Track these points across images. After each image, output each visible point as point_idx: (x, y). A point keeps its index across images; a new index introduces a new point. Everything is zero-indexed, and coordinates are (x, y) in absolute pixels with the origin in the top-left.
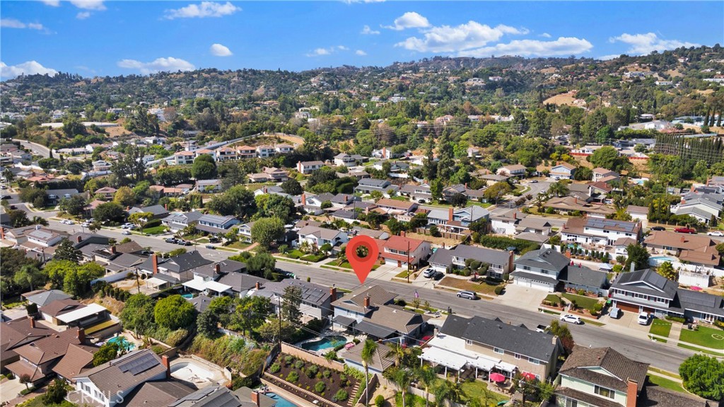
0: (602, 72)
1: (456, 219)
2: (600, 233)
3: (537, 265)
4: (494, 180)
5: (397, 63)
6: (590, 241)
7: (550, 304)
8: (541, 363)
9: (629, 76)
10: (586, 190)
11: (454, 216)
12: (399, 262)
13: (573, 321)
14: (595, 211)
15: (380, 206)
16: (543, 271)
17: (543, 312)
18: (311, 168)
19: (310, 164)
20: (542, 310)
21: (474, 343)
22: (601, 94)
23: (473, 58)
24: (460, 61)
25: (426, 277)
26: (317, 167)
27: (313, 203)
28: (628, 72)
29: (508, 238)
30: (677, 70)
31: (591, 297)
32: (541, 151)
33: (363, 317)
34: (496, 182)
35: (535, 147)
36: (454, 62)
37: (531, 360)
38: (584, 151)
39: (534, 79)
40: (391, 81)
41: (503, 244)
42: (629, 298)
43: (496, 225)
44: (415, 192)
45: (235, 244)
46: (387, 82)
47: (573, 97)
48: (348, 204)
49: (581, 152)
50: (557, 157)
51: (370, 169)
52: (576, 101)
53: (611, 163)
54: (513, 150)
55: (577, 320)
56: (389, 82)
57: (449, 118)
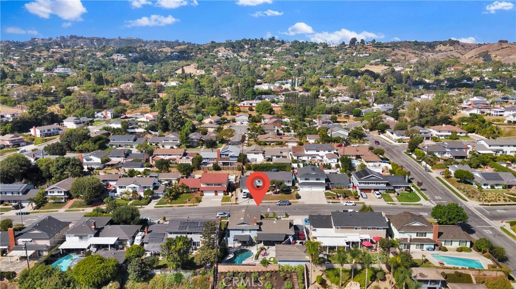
0: (205, 52)
1: (222, 156)
2: (314, 152)
3: (313, 176)
4: (212, 128)
5: (35, 39)
6: (310, 158)
7: (330, 198)
8: (384, 229)
9: (221, 55)
10: (274, 128)
11: (221, 155)
12: (216, 192)
13: (351, 204)
14: (291, 140)
15: (157, 155)
16: (317, 179)
17: (331, 203)
18: (46, 132)
19: (43, 128)
20: (330, 202)
21: (341, 228)
22: (212, 66)
23: (104, 38)
24: (93, 40)
25: (245, 198)
26: (52, 130)
27: (91, 160)
28: (220, 52)
29: (261, 164)
30: (245, 53)
31: (345, 189)
32: (221, 106)
33: (256, 231)
34: (214, 129)
35: (217, 103)
36: (88, 41)
37: (378, 229)
38: (244, 104)
39: (160, 55)
40: (41, 54)
41: (268, 168)
42: (367, 185)
43: (250, 157)
44: (163, 142)
45: (47, 205)
46: (38, 54)
47: (195, 68)
48: (126, 157)
49: (242, 105)
50: (232, 109)
51: (108, 128)
52: (198, 71)
53: (269, 111)
54: (203, 106)
55: (354, 203)
56: (41, 55)
57: (131, 85)
